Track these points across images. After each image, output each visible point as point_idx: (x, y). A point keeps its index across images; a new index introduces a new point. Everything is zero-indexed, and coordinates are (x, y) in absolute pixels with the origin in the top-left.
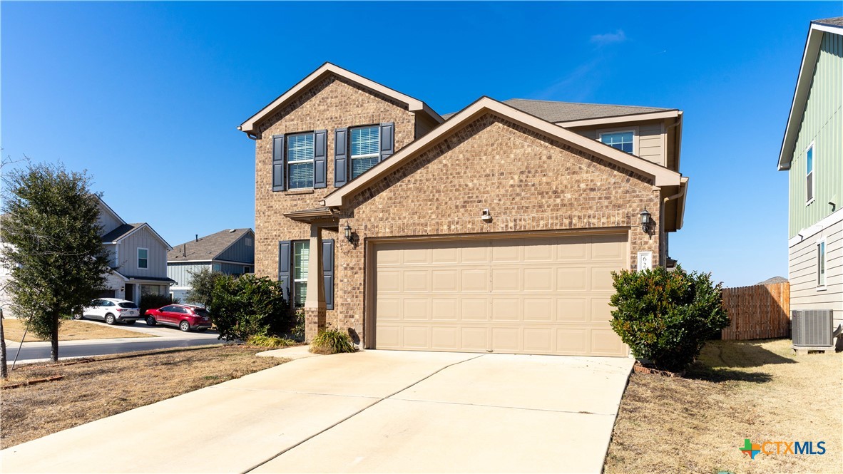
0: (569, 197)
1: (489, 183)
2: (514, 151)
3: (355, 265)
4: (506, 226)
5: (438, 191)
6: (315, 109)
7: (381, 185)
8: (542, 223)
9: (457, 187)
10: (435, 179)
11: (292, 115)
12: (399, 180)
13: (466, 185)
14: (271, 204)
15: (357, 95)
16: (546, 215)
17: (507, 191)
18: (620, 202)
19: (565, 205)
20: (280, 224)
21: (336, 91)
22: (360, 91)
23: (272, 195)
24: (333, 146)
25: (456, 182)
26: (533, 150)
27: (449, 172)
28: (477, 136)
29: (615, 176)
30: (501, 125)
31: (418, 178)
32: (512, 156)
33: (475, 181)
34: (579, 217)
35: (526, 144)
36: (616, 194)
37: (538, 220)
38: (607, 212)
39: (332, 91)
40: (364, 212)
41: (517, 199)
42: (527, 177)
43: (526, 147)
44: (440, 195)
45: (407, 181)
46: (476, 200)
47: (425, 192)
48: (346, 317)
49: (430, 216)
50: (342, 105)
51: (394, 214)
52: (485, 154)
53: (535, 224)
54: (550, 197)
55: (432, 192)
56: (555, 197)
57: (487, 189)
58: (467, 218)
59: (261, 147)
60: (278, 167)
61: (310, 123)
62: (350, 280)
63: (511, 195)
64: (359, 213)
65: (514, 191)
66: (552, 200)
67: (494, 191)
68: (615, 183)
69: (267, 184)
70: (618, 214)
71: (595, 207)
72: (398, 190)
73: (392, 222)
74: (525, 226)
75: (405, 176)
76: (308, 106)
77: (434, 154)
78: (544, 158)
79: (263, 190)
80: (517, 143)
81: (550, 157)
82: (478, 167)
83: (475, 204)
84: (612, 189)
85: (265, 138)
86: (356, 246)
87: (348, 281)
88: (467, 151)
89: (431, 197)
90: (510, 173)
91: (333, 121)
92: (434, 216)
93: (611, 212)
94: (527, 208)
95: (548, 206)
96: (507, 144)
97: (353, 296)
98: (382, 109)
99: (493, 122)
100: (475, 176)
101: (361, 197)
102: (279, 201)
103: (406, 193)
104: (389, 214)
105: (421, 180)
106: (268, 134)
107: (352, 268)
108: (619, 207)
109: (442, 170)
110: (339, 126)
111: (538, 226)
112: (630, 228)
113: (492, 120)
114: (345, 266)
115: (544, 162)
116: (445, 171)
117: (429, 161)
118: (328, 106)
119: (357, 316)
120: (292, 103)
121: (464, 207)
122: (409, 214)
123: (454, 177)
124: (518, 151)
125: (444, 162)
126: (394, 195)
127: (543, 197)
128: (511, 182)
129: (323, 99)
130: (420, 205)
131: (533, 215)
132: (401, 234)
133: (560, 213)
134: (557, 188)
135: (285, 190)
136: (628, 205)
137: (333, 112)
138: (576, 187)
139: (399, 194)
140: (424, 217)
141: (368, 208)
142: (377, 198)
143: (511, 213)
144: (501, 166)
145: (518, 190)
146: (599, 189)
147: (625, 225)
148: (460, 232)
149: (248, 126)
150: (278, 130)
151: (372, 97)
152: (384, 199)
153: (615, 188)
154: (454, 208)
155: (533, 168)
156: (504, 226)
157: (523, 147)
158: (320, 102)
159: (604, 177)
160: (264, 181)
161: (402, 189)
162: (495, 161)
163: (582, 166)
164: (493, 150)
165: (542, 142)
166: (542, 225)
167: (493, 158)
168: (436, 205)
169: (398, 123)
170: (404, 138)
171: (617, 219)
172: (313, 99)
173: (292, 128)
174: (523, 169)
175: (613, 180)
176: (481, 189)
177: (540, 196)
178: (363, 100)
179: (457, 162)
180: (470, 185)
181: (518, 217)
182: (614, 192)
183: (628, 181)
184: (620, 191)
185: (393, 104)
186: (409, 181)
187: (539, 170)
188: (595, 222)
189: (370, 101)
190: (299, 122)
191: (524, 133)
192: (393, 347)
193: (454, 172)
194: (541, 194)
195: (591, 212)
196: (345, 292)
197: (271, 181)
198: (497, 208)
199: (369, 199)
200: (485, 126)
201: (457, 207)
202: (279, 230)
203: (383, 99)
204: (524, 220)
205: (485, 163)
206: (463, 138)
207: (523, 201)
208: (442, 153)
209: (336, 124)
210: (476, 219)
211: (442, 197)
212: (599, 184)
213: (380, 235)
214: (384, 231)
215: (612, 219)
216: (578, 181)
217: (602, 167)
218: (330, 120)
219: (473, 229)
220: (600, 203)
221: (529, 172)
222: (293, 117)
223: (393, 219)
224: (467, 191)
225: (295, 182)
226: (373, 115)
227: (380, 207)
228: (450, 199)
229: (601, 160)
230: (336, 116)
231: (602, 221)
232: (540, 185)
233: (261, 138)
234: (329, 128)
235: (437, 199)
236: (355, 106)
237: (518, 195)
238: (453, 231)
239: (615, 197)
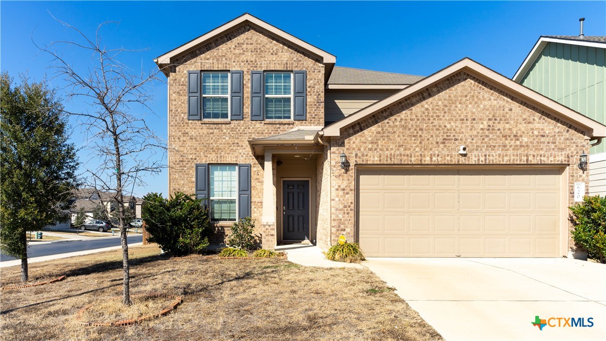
0: (526, 140)
1: (464, 125)
2: (483, 102)
3: (346, 187)
4: (478, 160)
5: (421, 130)
6: (231, 52)
7: (370, 121)
8: (506, 158)
9: (437, 127)
10: (418, 120)
11: (208, 54)
12: (386, 118)
13: (445, 126)
14: (187, 131)
15: (272, 45)
16: (509, 153)
17: (478, 133)
18: (563, 146)
19: (523, 146)
20: (196, 149)
21: (251, 39)
22: (274, 42)
23: (187, 123)
24: (250, 85)
25: (436, 123)
26: (498, 103)
27: (430, 115)
28: (453, 88)
29: (559, 127)
30: (473, 82)
31: (403, 117)
32: (482, 106)
33: (452, 124)
34: (534, 156)
35: (492, 97)
36: (560, 140)
37: (503, 157)
38: (553, 152)
39: (247, 39)
40: (354, 142)
41: (486, 139)
42: (494, 123)
43: (492, 100)
44: (422, 133)
45: (393, 120)
46: (453, 138)
47: (409, 129)
48: (338, 230)
49: (414, 149)
50: (257, 52)
51: (382, 146)
52: (460, 103)
53: (501, 159)
54: (512, 140)
55: (415, 130)
56: (516, 140)
57: (462, 130)
58: (445, 152)
59: (175, 80)
60: (193, 99)
61: (226, 63)
62: (341, 199)
63: (481, 136)
64: (349, 143)
65: (484, 133)
66: (513, 142)
67: (468, 133)
68: (559, 132)
69: (182, 113)
70: (561, 155)
71: (545, 149)
72: (386, 126)
73: (380, 152)
74: (493, 160)
75: (392, 115)
76: (224, 49)
77: (417, 99)
78: (507, 110)
79: (178, 118)
80: (486, 97)
81: (511, 110)
82: (454, 112)
83: (453, 141)
84: (557, 136)
85: (179, 72)
86: (347, 171)
87: (340, 200)
88: (445, 99)
89: (415, 134)
90: (481, 119)
91: (249, 64)
92: (417, 149)
93: (556, 153)
94: (494, 146)
95: (511, 146)
96: (477, 97)
97: (344, 213)
98: (295, 59)
99: (466, 79)
100: (452, 120)
101: (351, 129)
102: (195, 128)
103: (393, 129)
104: (378, 146)
105: (406, 120)
106: (183, 70)
107: (344, 190)
108: (562, 149)
109: (424, 113)
110: (255, 69)
111: (503, 161)
112: (569, 165)
113: (465, 77)
114: (337, 187)
115: (507, 113)
116: (426, 114)
117: (413, 105)
118: (244, 51)
119: (348, 230)
120: (208, 44)
121: (443, 143)
122: (396, 146)
123: (434, 119)
124: (486, 103)
125: (426, 106)
126: (383, 130)
127: (506, 139)
128: (482, 126)
129: (238, 44)
130: (406, 140)
131: (499, 152)
132: (389, 162)
133: (519, 152)
134: (517, 133)
135: (201, 120)
136: (568, 149)
137: (249, 56)
138: (531, 133)
139: (387, 130)
140: (410, 149)
141: (358, 140)
142: (366, 132)
143: (481, 150)
144: (473, 113)
145: (487, 132)
146: (548, 136)
147: (566, 163)
148: (440, 163)
149: (165, 59)
150: (193, 67)
151: (286, 48)
152: (373, 133)
153: (559, 136)
154: (435, 143)
155: (498, 117)
156: (476, 159)
157: (490, 100)
158: (236, 46)
159: (551, 127)
160: (179, 110)
161: (389, 126)
162: (468, 109)
163: (535, 118)
164: (467, 100)
165: (505, 98)
166: (506, 160)
167: (467, 106)
168: (419, 140)
169: (309, 72)
170: (315, 84)
171: (560, 158)
172: (229, 43)
173: (208, 65)
174: (491, 117)
175: (557, 130)
176: (457, 130)
177: (504, 138)
178: (277, 49)
179: (437, 107)
180: (448, 126)
181: (488, 153)
182: (558, 139)
183: (568, 131)
184: (562, 138)
185: (305, 56)
186: (396, 119)
187: (503, 118)
188: (546, 160)
189: (284, 51)
190: (215, 61)
191: (491, 89)
192: (375, 255)
193: (435, 115)
194: (505, 136)
195: (542, 152)
196: (337, 210)
197: (186, 110)
198: (470, 145)
199: (358, 132)
200: (459, 81)
201: (437, 143)
202: (195, 154)
203: (296, 51)
204: (492, 155)
205: (460, 110)
206: (442, 89)
207: (491, 142)
208: (424, 99)
209: (251, 67)
210: (453, 153)
211: (425, 135)
212: (547, 132)
213: (369, 163)
214: (373, 159)
215: (557, 158)
216: (532, 129)
217: (549, 120)
218: (245, 62)
219: (451, 161)
220: (549, 146)
221: (495, 120)
222: (208, 57)
223: (381, 150)
224: (446, 130)
225: (210, 114)
226: (287, 63)
227: (370, 139)
228: (432, 136)
229: (549, 114)
230: (252, 60)
231: (550, 159)
232: (504, 130)
233: (175, 72)
234: (245, 70)
235: (421, 136)
236: (270, 53)
237: (487, 136)
238: (435, 161)
239: (559, 142)
